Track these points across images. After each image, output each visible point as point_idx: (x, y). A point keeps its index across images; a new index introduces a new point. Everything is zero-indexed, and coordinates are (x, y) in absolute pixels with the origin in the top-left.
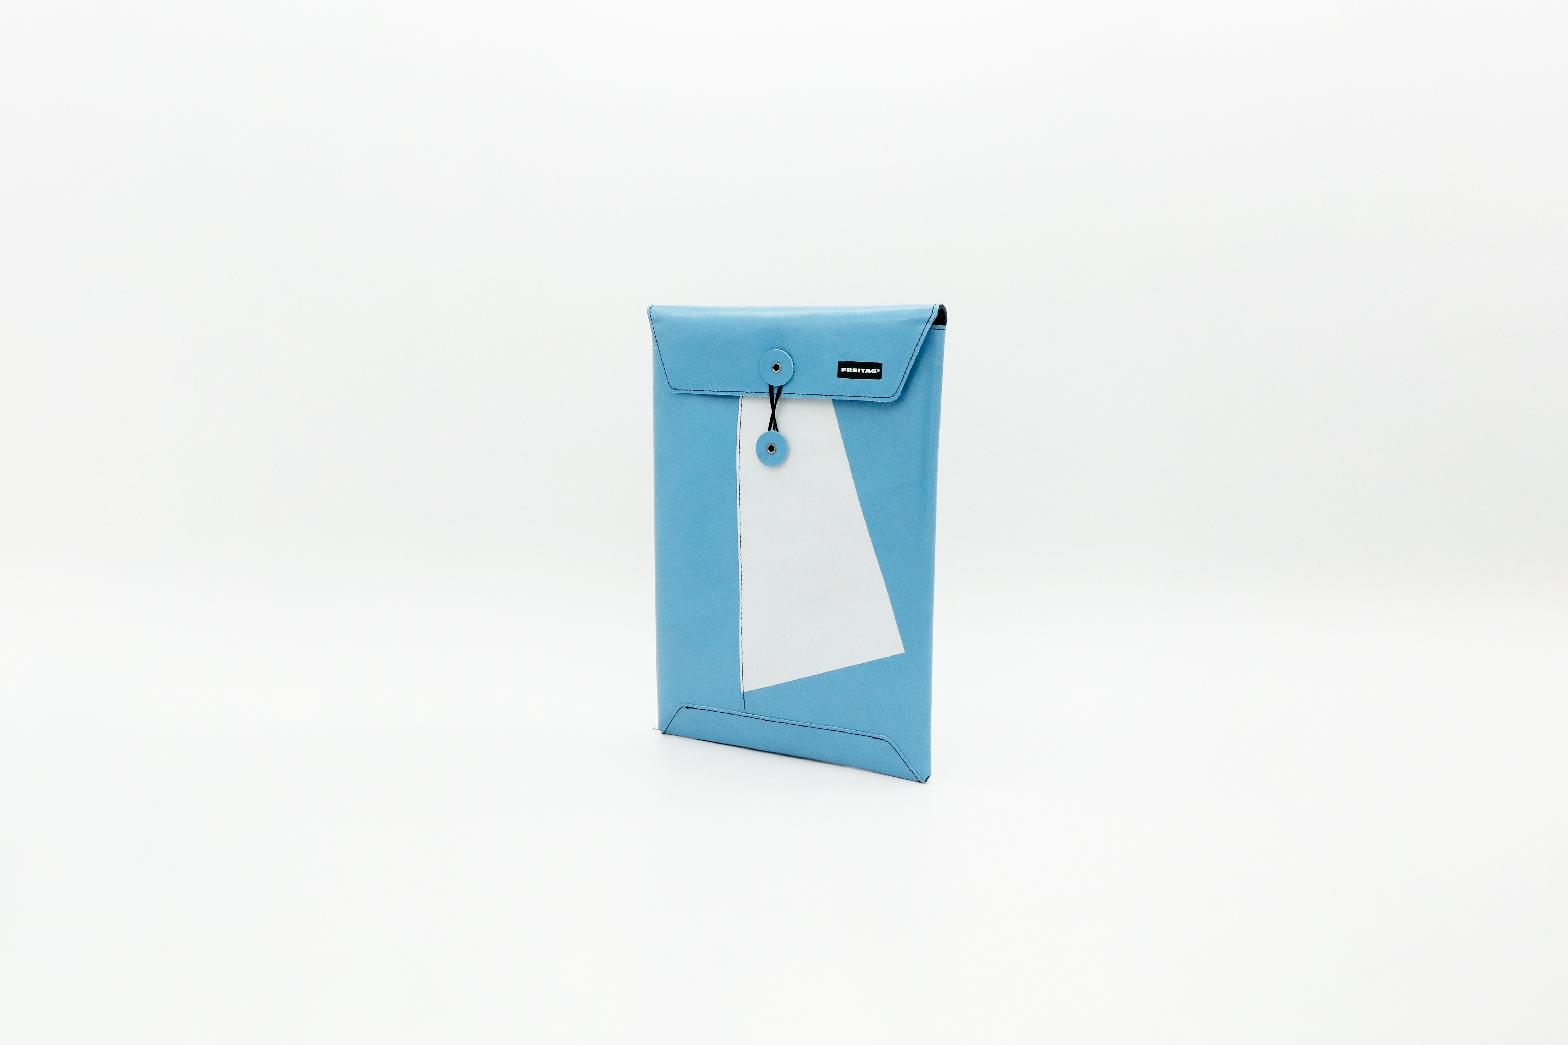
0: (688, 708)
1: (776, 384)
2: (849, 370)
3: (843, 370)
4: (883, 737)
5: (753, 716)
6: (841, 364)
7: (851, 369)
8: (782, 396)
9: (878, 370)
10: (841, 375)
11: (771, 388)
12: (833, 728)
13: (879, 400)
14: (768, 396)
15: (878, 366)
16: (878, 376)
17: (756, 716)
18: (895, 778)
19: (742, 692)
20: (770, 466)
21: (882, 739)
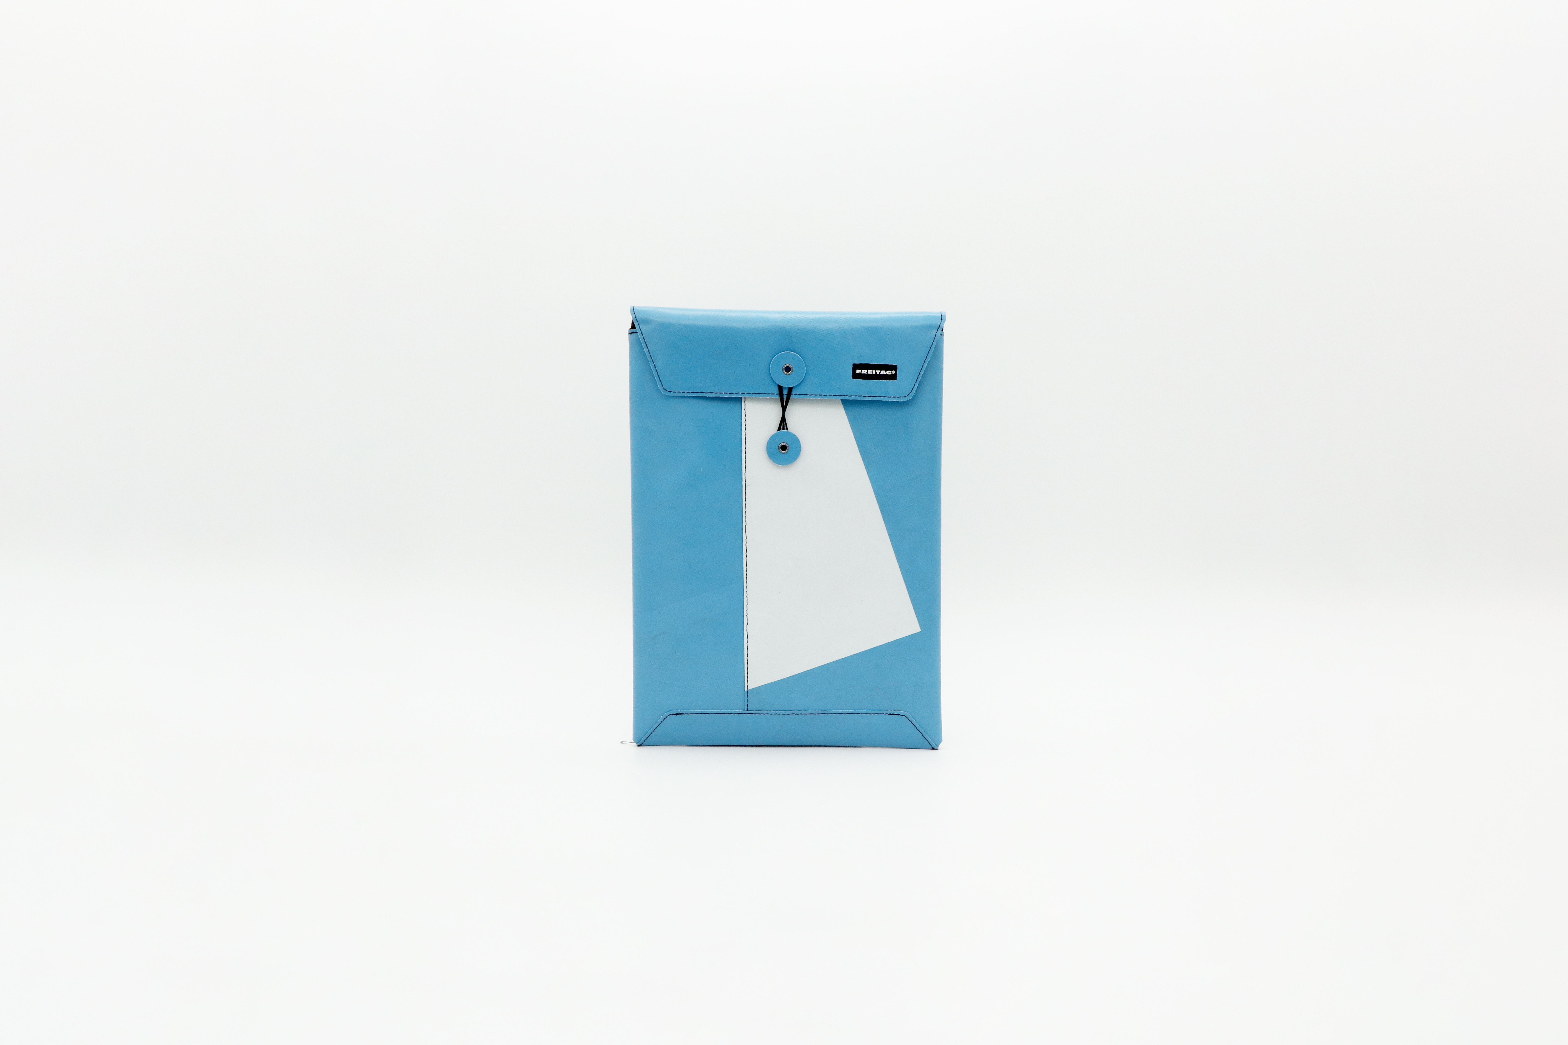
0: (677, 714)
1: (786, 385)
2: (864, 372)
3: (858, 371)
4: (899, 712)
5: (757, 712)
6: (856, 367)
7: (866, 371)
8: (792, 397)
9: (894, 372)
10: (855, 376)
11: (780, 388)
12: (847, 711)
13: (894, 400)
14: (778, 397)
15: (894, 368)
16: (893, 377)
17: (760, 712)
18: (906, 749)
19: (746, 689)
20: (783, 465)
21: (898, 715)
